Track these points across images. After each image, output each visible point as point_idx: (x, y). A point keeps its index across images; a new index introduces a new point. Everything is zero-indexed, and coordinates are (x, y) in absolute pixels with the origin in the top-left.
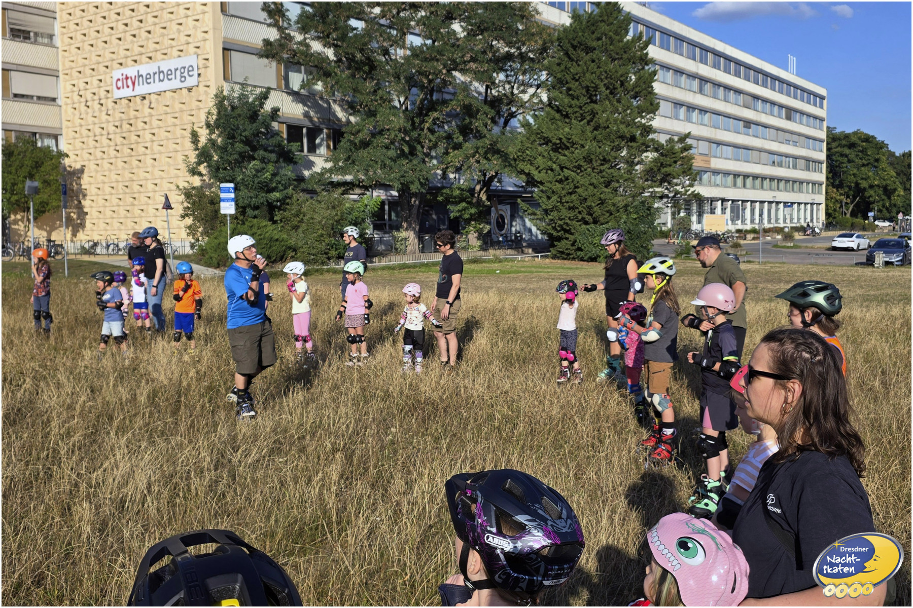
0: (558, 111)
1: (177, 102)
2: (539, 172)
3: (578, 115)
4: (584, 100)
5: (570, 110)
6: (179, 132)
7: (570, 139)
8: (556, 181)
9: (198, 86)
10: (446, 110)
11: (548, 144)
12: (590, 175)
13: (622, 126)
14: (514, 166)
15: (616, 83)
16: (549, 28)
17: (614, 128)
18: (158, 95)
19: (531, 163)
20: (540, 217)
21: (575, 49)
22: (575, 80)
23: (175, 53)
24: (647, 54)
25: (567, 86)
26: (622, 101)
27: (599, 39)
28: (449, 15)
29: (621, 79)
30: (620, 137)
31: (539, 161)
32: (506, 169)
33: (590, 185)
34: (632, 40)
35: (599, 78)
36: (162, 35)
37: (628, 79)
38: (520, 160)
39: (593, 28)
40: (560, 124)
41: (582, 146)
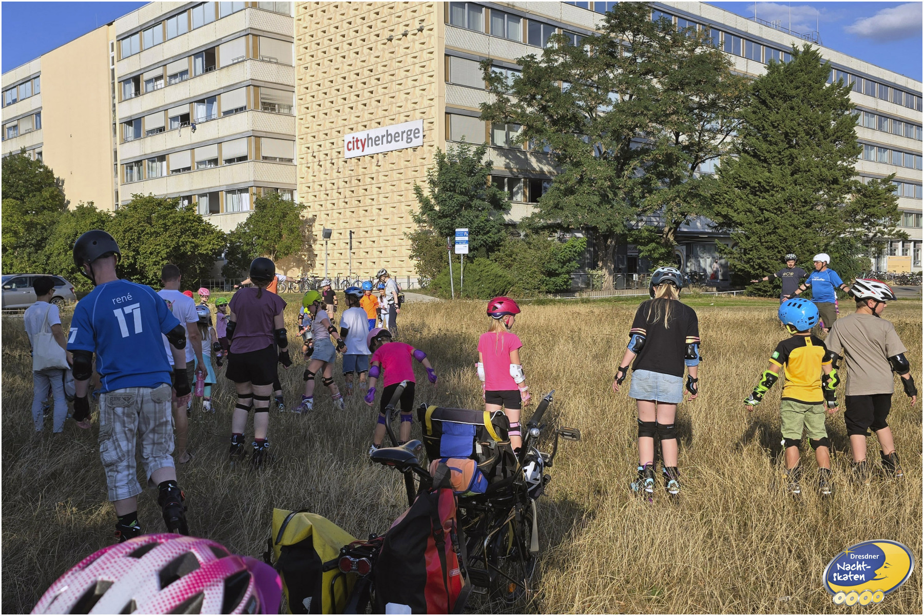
0: (755, 156)
1: (402, 160)
2: (738, 213)
3: (776, 159)
4: (783, 145)
9: (423, 146)
10: (648, 159)
11: (746, 188)
12: (790, 217)
13: (823, 170)
14: (711, 208)
15: (817, 128)
16: (744, 79)
17: (816, 171)
18: (385, 154)
19: (729, 206)
20: (737, 256)
21: (773, 98)
22: (774, 127)
23: (403, 118)
24: (848, 100)
25: (763, 132)
26: (823, 146)
27: (797, 88)
28: (646, 73)
29: (822, 124)
30: (822, 180)
31: (738, 204)
32: (704, 212)
33: (791, 225)
34: (833, 88)
35: (799, 124)
36: (391, 104)
37: (829, 125)
38: (716, 203)
39: (791, 78)
40: (759, 169)
41: (783, 189)
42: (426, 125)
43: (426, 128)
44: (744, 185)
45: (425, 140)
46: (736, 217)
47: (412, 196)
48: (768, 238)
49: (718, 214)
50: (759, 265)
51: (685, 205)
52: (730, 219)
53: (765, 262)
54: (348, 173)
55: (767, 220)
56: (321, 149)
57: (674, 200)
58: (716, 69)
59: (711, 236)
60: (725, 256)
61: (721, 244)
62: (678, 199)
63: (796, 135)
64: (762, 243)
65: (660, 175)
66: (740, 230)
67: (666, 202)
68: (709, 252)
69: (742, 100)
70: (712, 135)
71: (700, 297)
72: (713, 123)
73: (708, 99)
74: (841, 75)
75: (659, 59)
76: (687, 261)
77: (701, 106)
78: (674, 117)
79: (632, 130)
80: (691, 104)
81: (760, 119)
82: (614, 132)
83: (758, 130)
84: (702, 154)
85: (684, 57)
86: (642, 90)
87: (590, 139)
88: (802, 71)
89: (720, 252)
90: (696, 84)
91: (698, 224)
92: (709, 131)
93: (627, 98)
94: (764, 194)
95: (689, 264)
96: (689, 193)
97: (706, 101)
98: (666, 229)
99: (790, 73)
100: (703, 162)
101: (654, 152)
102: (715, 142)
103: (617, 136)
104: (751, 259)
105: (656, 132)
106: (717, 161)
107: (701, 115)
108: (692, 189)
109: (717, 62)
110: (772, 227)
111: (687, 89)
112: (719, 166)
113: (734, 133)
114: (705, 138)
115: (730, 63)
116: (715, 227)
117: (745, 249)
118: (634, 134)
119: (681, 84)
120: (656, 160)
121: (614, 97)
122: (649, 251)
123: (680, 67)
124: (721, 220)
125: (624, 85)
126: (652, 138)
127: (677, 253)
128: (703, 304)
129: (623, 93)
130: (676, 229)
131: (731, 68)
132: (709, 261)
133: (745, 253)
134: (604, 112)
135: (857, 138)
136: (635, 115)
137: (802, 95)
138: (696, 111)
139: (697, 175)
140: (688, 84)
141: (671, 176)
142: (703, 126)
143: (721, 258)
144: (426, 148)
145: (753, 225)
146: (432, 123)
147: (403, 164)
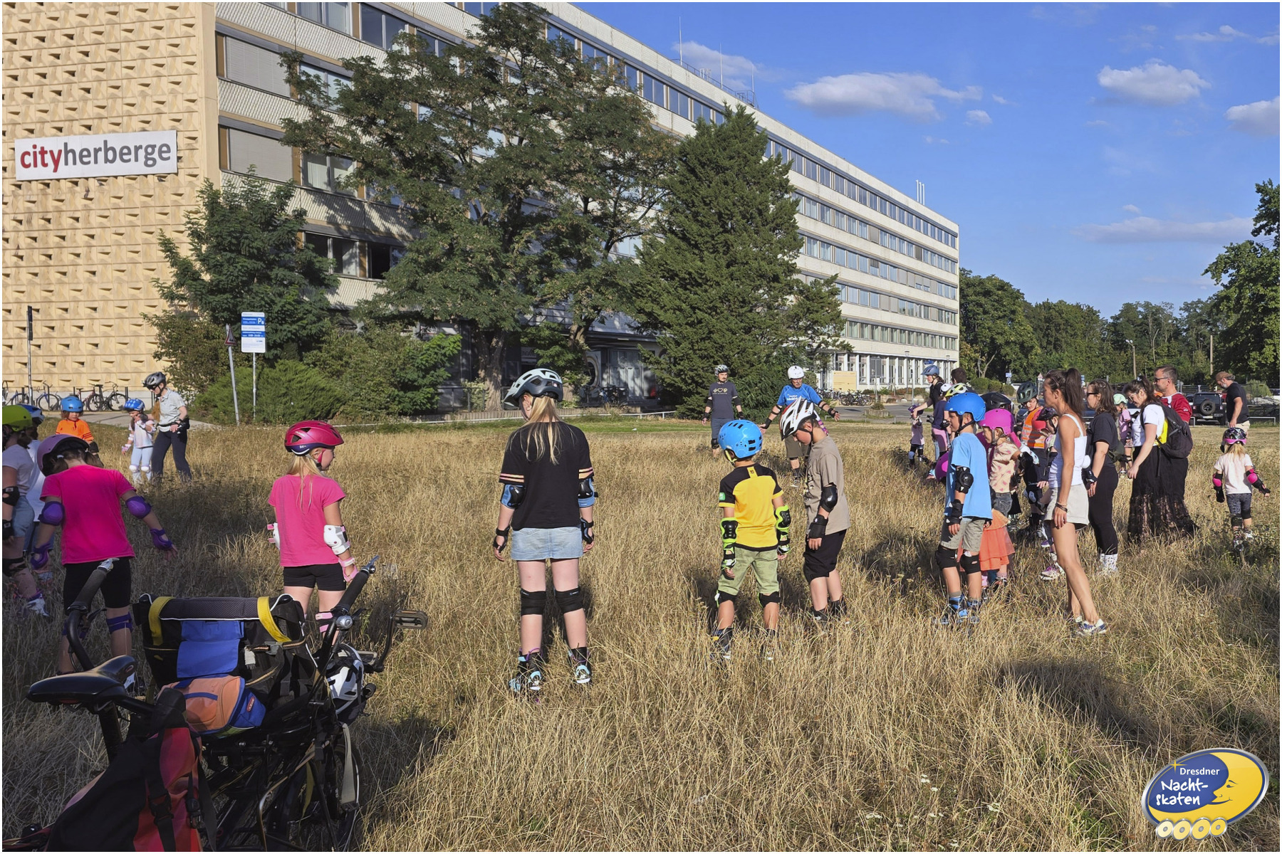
0: (684, 238)
1: (137, 193)
2: (666, 311)
3: (709, 245)
4: (717, 228)
5: (700, 240)
6: (139, 236)
7: (702, 274)
8: (687, 324)
9: (177, 174)
10: (546, 229)
11: (673, 279)
12: (727, 319)
13: (763, 263)
14: (632, 303)
15: (754, 211)
16: (668, 137)
17: (755, 265)
18: (102, 181)
19: (654, 301)
20: (665, 366)
21: (703, 167)
22: (706, 204)
23: (136, 124)
24: (788, 181)
25: (693, 209)
26: (761, 233)
27: (731, 158)
28: (543, 110)
29: (760, 207)
30: (762, 276)
31: (665, 299)
32: (623, 307)
33: (728, 330)
34: (770, 163)
35: (734, 204)
36: (114, 97)
37: (767, 208)
38: (638, 296)
39: (724, 144)
40: (688, 255)
41: (718, 284)
42: (183, 142)
43: (182, 146)
44: (672, 276)
45: (181, 165)
46: (663, 316)
47: (158, 253)
48: (702, 345)
49: (641, 311)
50: (692, 378)
51: (599, 296)
52: (656, 319)
53: (698, 375)
54: (24, 205)
55: (700, 322)
57: (583, 289)
58: (633, 119)
59: (633, 340)
60: (650, 367)
61: (644, 351)
62: (589, 288)
63: (731, 217)
64: (694, 351)
65: (565, 254)
66: (668, 334)
67: (573, 290)
68: (631, 360)
69: (666, 165)
70: (630, 206)
71: (619, 420)
72: (632, 190)
73: (624, 157)
74: (781, 149)
75: (558, 94)
76: (603, 372)
77: (615, 166)
78: (581, 177)
79: (524, 187)
80: (603, 163)
81: (688, 191)
82: (498, 187)
83: (687, 205)
84: (618, 230)
85: (591, 97)
86: (537, 133)
87: (463, 192)
88: (736, 137)
89: (644, 361)
90: (608, 136)
91: (617, 323)
92: (628, 200)
93: (515, 141)
94: (695, 289)
95: (605, 376)
96: (603, 281)
97: (621, 160)
98: (574, 328)
99: (722, 138)
100: (621, 240)
101: (555, 221)
102: (635, 216)
103: (502, 193)
104: (681, 370)
105: (556, 193)
106: (638, 241)
107: (616, 178)
108: (607, 275)
109: (634, 111)
110: (706, 331)
111: (596, 140)
112: (641, 247)
113: (658, 207)
114: (622, 209)
115: (651, 115)
116: (638, 328)
117: (675, 358)
118: (527, 193)
119: (589, 132)
120: (557, 232)
121: (496, 137)
122: (552, 357)
123: (587, 110)
124: (644, 318)
125: (509, 122)
126: (552, 202)
127: (589, 360)
128: (623, 429)
129: (510, 134)
130: (586, 328)
131: (652, 121)
132: (631, 372)
133: (675, 363)
134: (482, 157)
135: (798, 228)
136: (527, 167)
137: (736, 168)
138: (610, 172)
139: (612, 257)
140: (599, 134)
141: (579, 256)
142: (619, 192)
143: (646, 369)
144: (183, 178)
145: (684, 327)
146: (194, 139)
147: (138, 199)
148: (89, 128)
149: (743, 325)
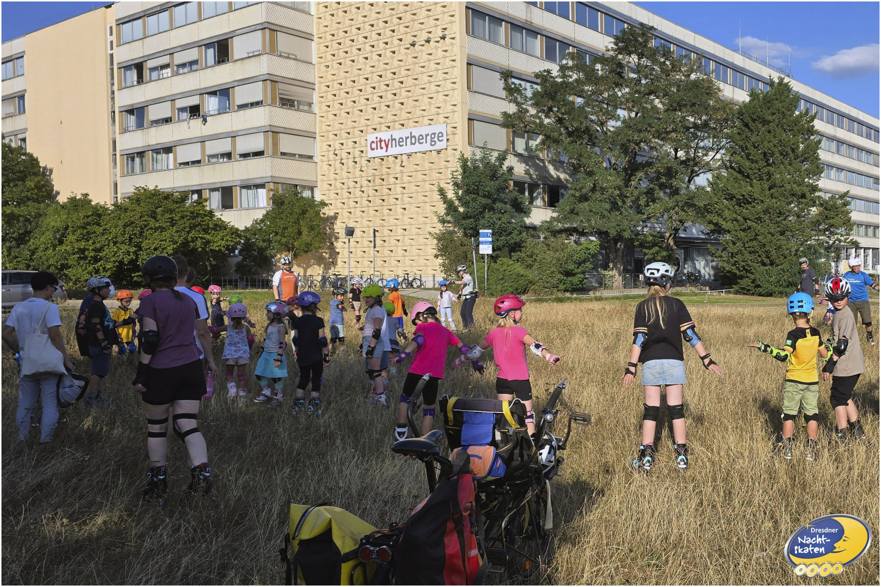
0: (740, 172)
1: (426, 162)
2: (726, 222)
3: (757, 175)
4: (762, 163)
5: (751, 172)
6: (427, 187)
7: (751, 196)
8: (741, 230)
9: (446, 149)
10: (651, 171)
11: (732, 200)
12: (768, 225)
13: (794, 186)
14: (704, 217)
15: (789, 150)
16: (730, 103)
17: (788, 187)
18: (409, 155)
19: (719, 215)
20: (725, 259)
21: (754, 122)
22: (755, 147)
23: (426, 121)
24: (813, 126)
25: (746, 151)
26: (794, 165)
27: (774, 114)
28: (650, 94)
29: (793, 147)
30: (793, 195)
31: (727, 213)
32: (699, 220)
33: (769, 233)
34: (801, 116)
35: (775, 146)
36: (415, 107)
37: (798, 147)
38: (708, 212)
39: (769, 105)
40: (743, 183)
41: (762, 202)
42: (450, 130)
43: (449, 133)
44: (731, 197)
45: (449, 144)
46: (725, 225)
47: (437, 197)
48: (750, 244)
49: (710, 222)
50: (743, 267)
51: (683, 213)
52: (720, 227)
53: (748, 265)
54: (371, 172)
55: (749, 228)
56: (343, 147)
57: (674, 209)
58: (707, 94)
59: (705, 242)
60: (716, 259)
61: (712, 249)
62: (677, 208)
63: (772, 155)
64: (746, 248)
65: (662, 187)
66: (728, 237)
67: (667, 210)
68: (703, 255)
69: (729, 123)
70: (705, 152)
71: (695, 295)
72: (706, 141)
73: (701, 120)
74: (809, 105)
75: (660, 82)
76: (685, 263)
77: (696, 126)
78: (674, 135)
79: (638, 144)
80: (687, 124)
81: (743, 139)
82: (623, 145)
83: (742, 149)
84: (696, 169)
85: (681, 81)
86: (647, 109)
87: (601, 150)
88: (777, 99)
89: (712, 256)
90: (691, 106)
91: (694, 231)
92: (703, 148)
93: (633, 115)
94: (747, 205)
95: (686, 266)
96: (687, 203)
97: (699, 122)
98: (667, 235)
99: (767, 101)
100: (698, 175)
101: (657, 165)
102: (707, 159)
103: (625, 150)
104: (736, 261)
105: (658, 147)
106: (709, 176)
107: (696, 134)
108: (689, 199)
109: (708, 88)
110: (754, 234)
111: (684, 110)
112: (711, 180)
113: (722, 151)
114: (699, 154)
115: (719, 90)
116: (708, 234)
117: (732, 253)
118: (640, 148)
119: (679, 105)
120: (658, 172)
121: (622, 113)
122: (653, 254)
123: (678, 90)
124: (712, 227)
125: (630, 103)
126: (655, 153)
127: (677, 256)
128: (698, 301)
129: (630, 110)
130: (675, 235)
131: (720, 94)
132: (703, 263)
133: (732, 257)
134: (613, 127)
135: (820, 159)
136: (640, 131)
137: (777, 121)
138: (692, 130)
139: (692, 187)
140: (685, 105)
141: (671, 187)
142: (698, 143)
143: (713, 261)
144: (450, 151)
145: (739, 232)
146: (455, 128)
147: (427, 165)
148: (403, 125)
149: (779, 229)
